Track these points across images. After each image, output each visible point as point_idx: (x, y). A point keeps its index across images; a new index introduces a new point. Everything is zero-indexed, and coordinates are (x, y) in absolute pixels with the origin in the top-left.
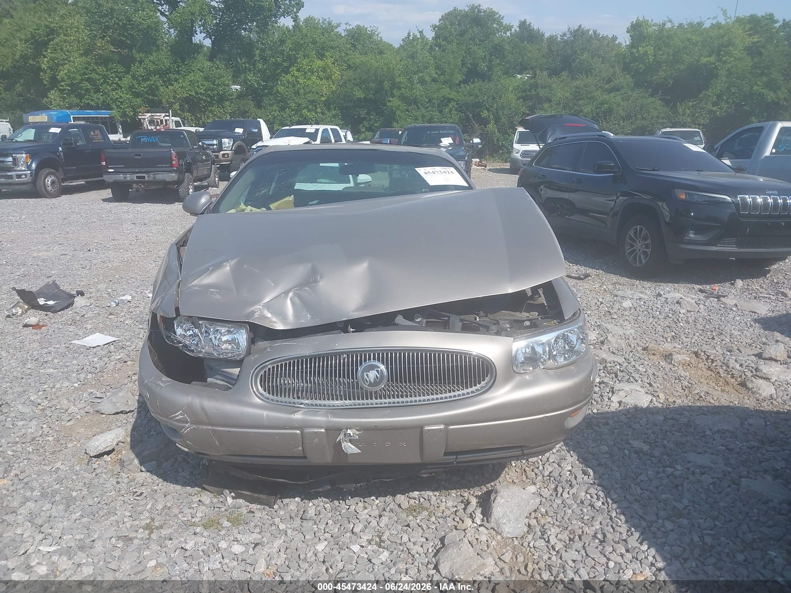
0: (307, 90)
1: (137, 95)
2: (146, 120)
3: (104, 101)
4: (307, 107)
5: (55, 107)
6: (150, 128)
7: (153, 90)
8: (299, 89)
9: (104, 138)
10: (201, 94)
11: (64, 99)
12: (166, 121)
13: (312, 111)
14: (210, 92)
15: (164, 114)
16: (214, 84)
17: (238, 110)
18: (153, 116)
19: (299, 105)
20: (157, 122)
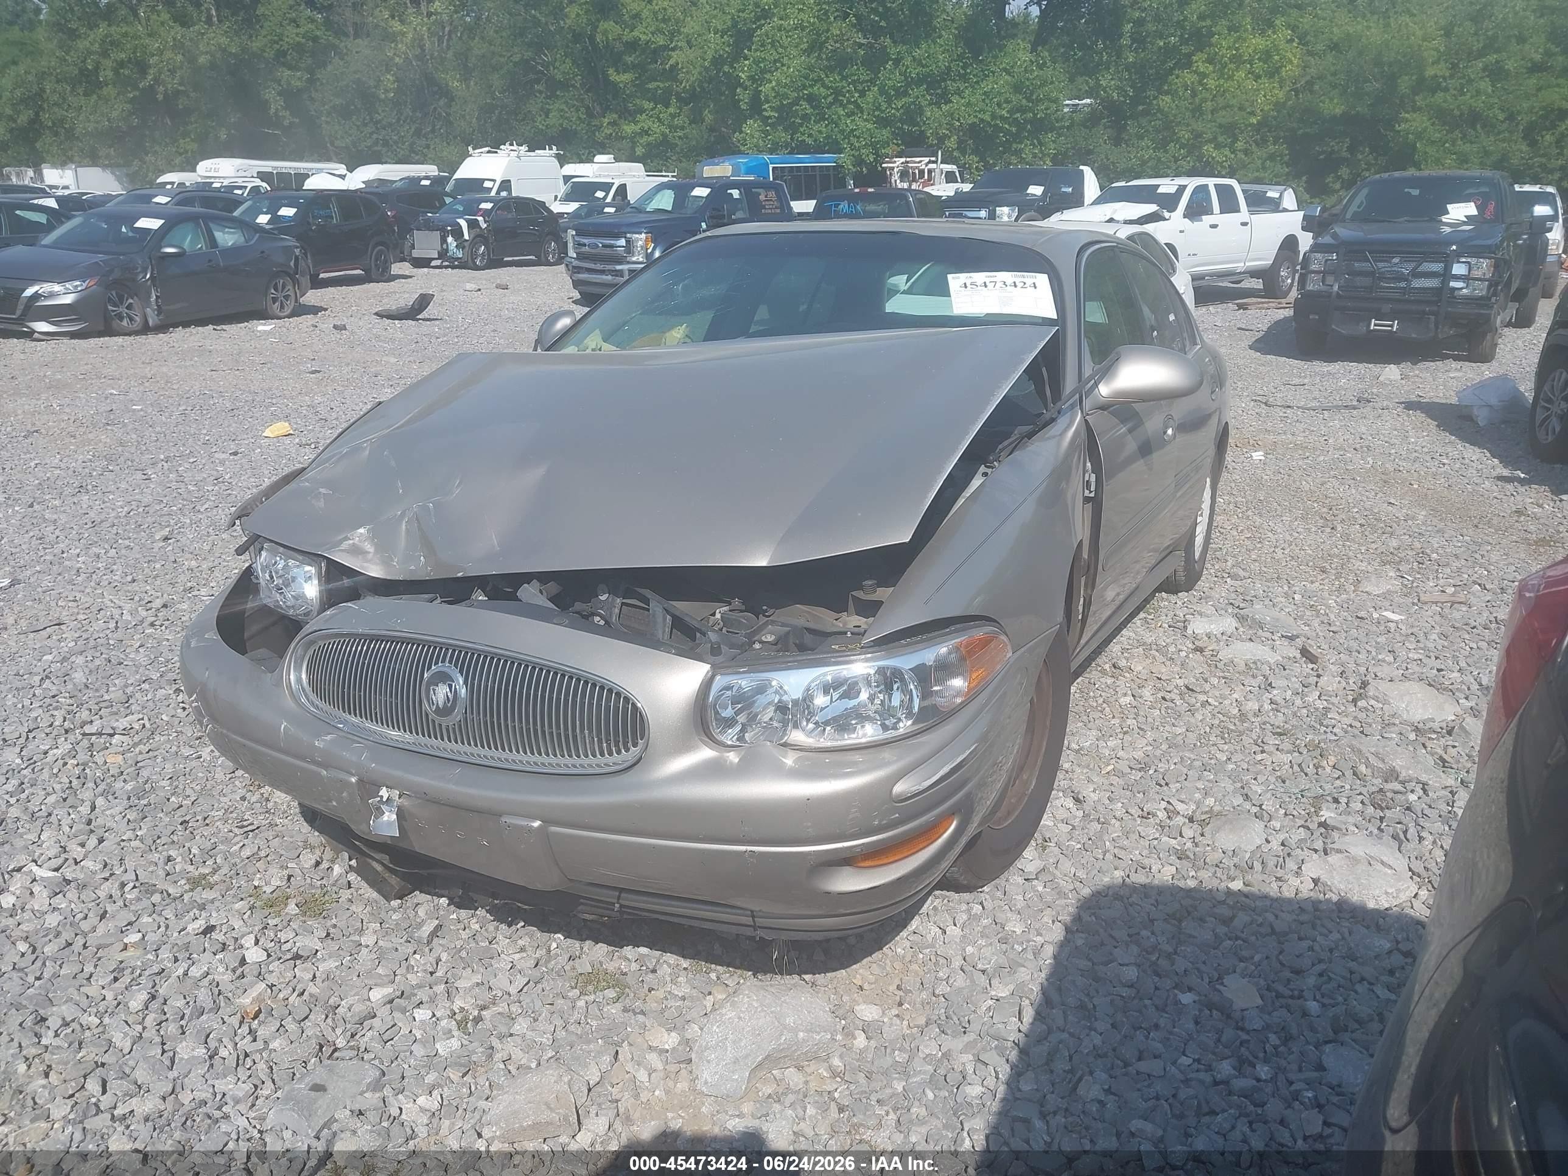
0: (1221, 101)
1: (883, 122)
2: (896, 170)
3: (828, 137)
4: (1215, 138)
5: (750, 148)
6: (900, 185)
7: (912, 114)
8: (1204, 100)
9: (782, 208)
10: (1002, 118)
11: (767, 133)
12: (930, 171)
13: (1225, 146)
14: (1018, 115)
15: (927, 159)
16: (1029, 100)
17: (1073, 148)
18: (907, 162)
19: (1198, 135)
20: (914, 173)
